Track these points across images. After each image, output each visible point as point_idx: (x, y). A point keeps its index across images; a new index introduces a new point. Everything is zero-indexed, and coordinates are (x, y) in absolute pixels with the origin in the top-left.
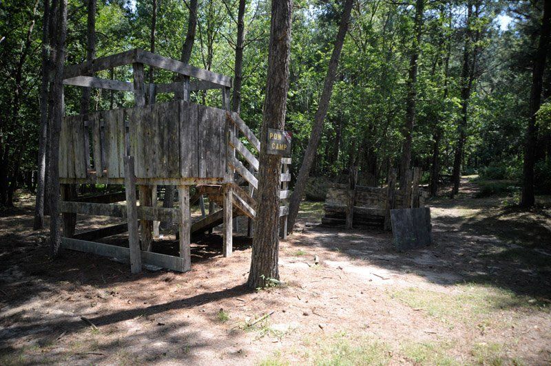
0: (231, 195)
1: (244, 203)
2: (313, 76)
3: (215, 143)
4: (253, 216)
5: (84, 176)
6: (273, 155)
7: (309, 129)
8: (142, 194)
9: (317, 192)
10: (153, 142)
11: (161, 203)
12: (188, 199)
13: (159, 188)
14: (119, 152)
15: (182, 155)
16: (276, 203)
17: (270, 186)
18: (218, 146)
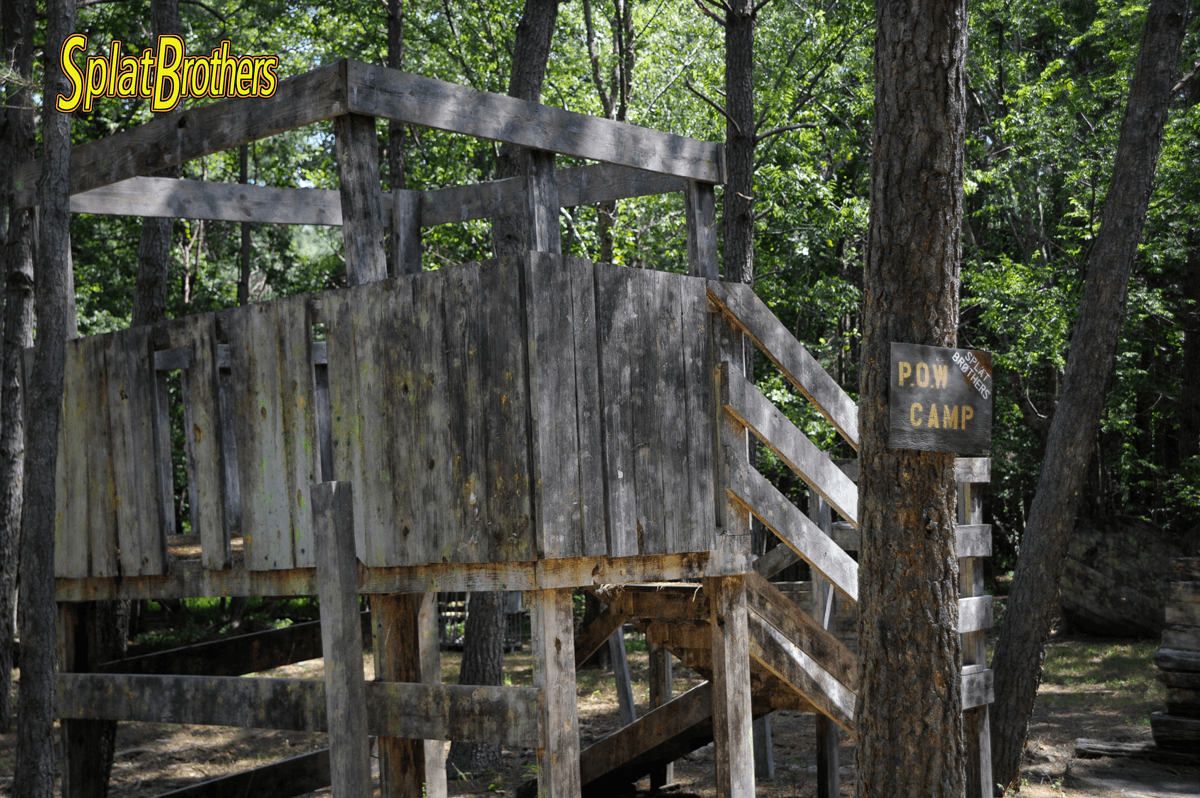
0: (740, 625)
1: (800, 657)
2: (1061, 98)
3: (669, 413)
4: (838, 712)
5: (154, 568)
6: (919, 452)
7: (1055, 326)
8: (383, 628)
9: (1115, 600)
10: (423, 423)
11: (453, 664)
12: (569, 648)
13: (444, 598)
14: (290, 462)
15: (543, 467)
16: (942, 657)
17: (911, 583)
18: (680, 423)
